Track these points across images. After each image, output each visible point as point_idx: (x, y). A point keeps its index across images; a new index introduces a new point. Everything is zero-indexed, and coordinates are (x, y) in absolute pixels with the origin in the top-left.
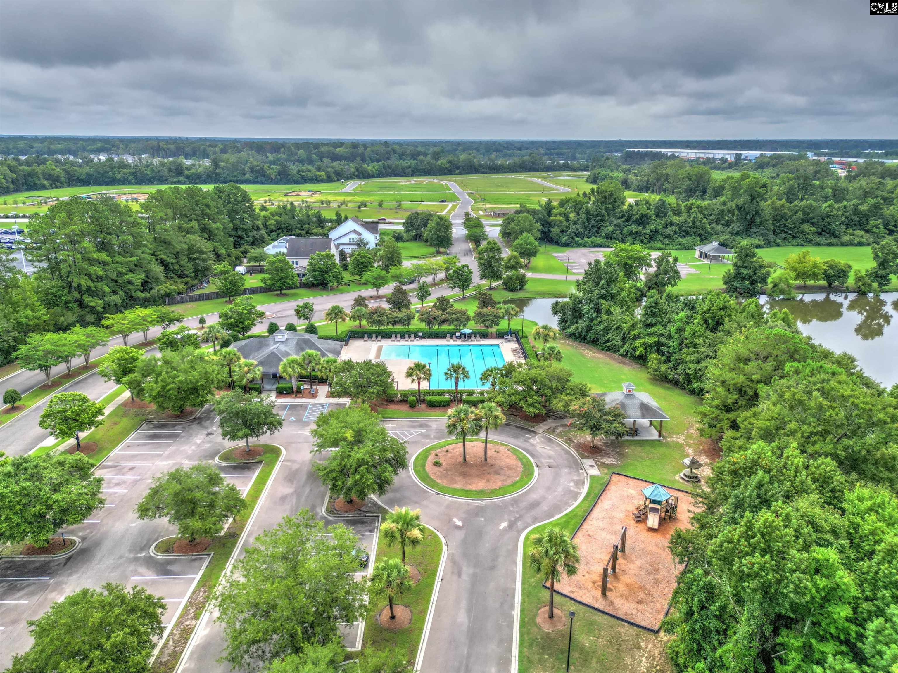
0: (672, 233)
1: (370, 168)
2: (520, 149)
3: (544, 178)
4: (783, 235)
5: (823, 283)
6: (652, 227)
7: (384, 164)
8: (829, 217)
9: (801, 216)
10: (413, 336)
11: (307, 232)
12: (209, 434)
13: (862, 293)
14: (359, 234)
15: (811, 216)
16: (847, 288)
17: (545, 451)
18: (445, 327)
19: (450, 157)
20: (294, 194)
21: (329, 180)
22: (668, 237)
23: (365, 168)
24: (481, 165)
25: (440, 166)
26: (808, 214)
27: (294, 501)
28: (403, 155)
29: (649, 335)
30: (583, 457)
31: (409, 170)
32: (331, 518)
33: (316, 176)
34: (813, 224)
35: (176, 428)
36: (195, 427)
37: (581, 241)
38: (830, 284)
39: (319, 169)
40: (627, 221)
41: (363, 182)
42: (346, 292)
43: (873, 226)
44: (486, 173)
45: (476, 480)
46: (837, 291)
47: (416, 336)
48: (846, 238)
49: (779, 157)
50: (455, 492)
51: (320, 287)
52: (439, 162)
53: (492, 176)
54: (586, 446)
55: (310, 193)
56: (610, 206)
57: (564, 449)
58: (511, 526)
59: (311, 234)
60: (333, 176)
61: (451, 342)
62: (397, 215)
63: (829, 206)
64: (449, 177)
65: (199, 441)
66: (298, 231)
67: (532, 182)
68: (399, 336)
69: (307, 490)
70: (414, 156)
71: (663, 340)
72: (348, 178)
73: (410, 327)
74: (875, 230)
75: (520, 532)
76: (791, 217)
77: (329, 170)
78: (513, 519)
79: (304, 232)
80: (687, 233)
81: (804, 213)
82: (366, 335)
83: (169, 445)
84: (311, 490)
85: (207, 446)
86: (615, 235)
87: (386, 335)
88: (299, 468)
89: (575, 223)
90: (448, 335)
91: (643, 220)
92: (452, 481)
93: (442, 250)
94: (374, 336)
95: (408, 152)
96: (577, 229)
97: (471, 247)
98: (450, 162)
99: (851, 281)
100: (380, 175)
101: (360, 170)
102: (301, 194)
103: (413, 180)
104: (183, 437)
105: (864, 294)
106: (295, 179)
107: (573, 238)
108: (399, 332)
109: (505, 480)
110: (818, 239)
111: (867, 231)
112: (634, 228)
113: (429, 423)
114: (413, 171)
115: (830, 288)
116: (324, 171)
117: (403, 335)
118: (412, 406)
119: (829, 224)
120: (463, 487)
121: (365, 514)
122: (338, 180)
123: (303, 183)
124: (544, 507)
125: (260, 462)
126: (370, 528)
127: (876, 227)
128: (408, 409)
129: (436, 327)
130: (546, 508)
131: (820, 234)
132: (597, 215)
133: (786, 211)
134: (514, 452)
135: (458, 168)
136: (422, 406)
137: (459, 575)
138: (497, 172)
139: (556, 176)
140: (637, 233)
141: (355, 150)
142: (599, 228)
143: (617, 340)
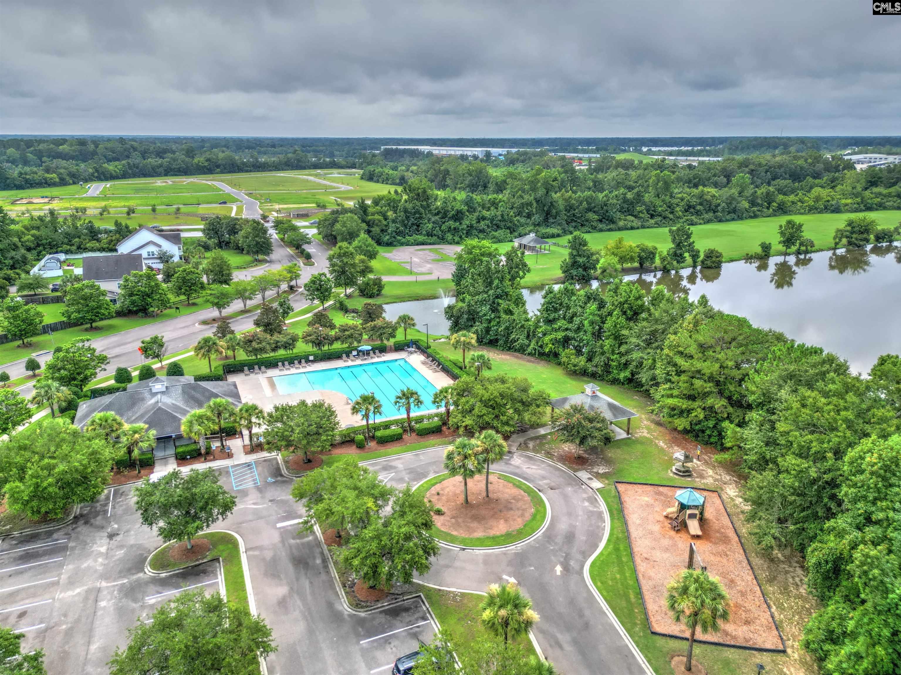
0: (486, 227)
1: (111, 167)
2: (274, 146)
3: (316, 175)
4: (574, 224)
5: (636, 265)
6: (468, 222)
7: (129, 164)
8: (606, 205)
9: (586, 206)
10: (303, 361)
11: (79, 248)
12: (111, 536)
13: (666, 270)
14: (160, 246)
15: (593, 205)
16: (655, 267)
17: (534, 471)
18: (337, 346)
19: (207, 155)
20: (24, 201)
21: (63, 183)
22: (482, 231)
23: (105, 168)
24: (244, 164)
25: (197, 165)
26: (590, 204)
27: (299, 603)
28: (145, 152)
29: (556, 330)
30: (576, 471)
31: (161, 170)
32: (363, 615)
33: (45, 179)
34: (594, 212)
35: (55, 536)
36: (82, 529)
37: (404, 240)
38: (641, 265)
39: (48, 171)
40: (443, 218)
41: (109, 184)
42: (176, 317)
43: (639, 212)
44: (251, 171)
45: (493, 522)
46: (648, 271)
47: (308, 361)
48: (621, 223)
49: (525, 153)
50: (481, 543)
51: (140, 314)
52: (196, 160)
53: (259, 175)
54: (570, 458)
55: (46, 200)
56: (425, 203)
57: (550, 465)
58: (566, 568)
59: (86, 250)
60: (68, 178)
61: (350, 363)
62: (179, 221)
63: (606, 196)
64: (211, 176)
65: (103, 549)
66: (66, 247)
67: (307, 181)
68: (286, 363)
69: (306, 584)
70: (160, 154)
71: (570, 334)
72: (86, 181)
73: (295, 351)
74: (641, 215)
75: (580, 572)
76: (578, 207)
77: (62, 171)
78: (562, 560)
79: (74, 248)
80: (498, 227)
81: (589, 203)
82: (246, 368)
83: (61, 565)
84: (311, 583)
85: (120, 553)
86: (435, 232)
87: (272, 364)
88: (275, 556)
89: (394, 221)
90: (344, 355)
91: (458, 216)
92: (471, 530)
93: (261, 257)
94: (256, 367)
95: (152, 149)
96: (397, 228)
97: (291, 252)
98: (208, 160)
99: (658, 261)
100: (124, 176)
101: (100, 170)
102: (35, 201)
103: (170, 181)
104: (73, 548)
105: (668, 271)
106: (17, 183)
107: (394, 237)
108: (286, 359)
109: (522, 515)
110: (600, 226)
111: (635, 216)
112: (452, 224)
113: (393, 464)
114: (165, 170)
115: (642, 269)
116: (55, 173)
117: (291, 361)
118: (361, 446)
119: (607, 211)
120: (487, 535)
121: (401, 598)
122: (74, 183)
123: (28, 188)
124: (581, 537)
125: (217, 560)
126: (420, 614)
127: (641, 212)
128: (358, 451)
129: (326, 348)
130: (584, 538)
131: (601, 221)
132: (415, 213)
133: (573, 202)
134: (505, 478)
135: (218, 166)
136: (372, 444)
137: (561, 647)
138: (263, 171)
139: (326, 174)
140: (455, 229)
141: (83, 148)
142: (418, 226)
143: (522, 340)
